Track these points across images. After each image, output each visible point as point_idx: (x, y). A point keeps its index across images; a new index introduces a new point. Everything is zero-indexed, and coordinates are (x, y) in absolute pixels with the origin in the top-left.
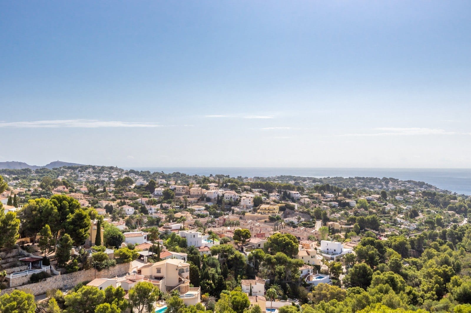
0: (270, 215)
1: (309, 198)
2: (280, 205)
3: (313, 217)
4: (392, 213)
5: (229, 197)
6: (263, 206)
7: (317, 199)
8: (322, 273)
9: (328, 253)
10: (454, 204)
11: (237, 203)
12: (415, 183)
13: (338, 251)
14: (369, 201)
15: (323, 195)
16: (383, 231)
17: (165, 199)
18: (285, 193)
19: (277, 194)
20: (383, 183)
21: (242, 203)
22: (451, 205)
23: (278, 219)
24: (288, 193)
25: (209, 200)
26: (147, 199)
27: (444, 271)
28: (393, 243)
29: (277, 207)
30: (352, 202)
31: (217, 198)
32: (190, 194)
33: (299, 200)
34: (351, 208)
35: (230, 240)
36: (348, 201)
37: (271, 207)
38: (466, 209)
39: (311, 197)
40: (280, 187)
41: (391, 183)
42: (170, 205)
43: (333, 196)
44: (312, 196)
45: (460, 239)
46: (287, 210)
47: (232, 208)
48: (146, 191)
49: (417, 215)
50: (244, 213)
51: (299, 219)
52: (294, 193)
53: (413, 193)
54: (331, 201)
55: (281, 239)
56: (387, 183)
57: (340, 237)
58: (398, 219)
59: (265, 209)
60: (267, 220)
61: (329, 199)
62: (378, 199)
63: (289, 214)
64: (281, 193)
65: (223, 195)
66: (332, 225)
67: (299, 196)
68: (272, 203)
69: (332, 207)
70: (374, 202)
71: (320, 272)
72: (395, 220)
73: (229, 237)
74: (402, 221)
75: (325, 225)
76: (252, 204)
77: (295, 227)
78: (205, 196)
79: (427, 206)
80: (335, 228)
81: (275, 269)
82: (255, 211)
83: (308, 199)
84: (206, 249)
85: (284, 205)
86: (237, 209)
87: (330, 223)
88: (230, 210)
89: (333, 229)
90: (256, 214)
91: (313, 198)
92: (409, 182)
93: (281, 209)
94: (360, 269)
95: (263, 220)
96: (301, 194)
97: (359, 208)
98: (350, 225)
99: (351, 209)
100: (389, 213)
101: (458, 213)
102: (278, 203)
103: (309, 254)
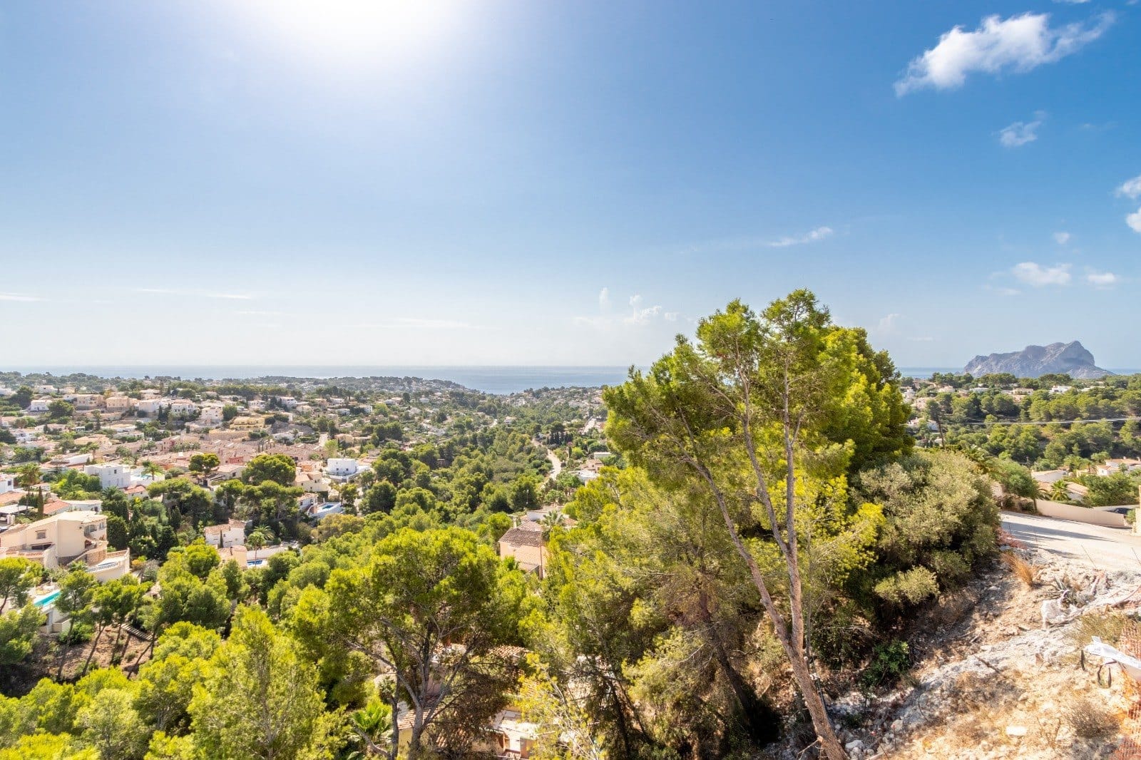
0: (251, 431)
1: (309, 405)
2: (265, 416)
3: (315, 430)
4: (416, 418)
5: (181, 409)
6: (239, 419)
7: (320, 406)
8: (330, 501)
9: (338, 474)
10: (483, 404)
11: (195, 417)
12: (441, 382)
13: (352, 470)
14: (389, 405)
15: (329, 401)
16: (407, 440)
17: (53, 417)
18: (274, 400)
19: (261, 401)
20: (405, 383)
21: (204, 416)
22: (480, 406)
23: (264, 435)
24: (278, 399)
25: (143, 414)
26: (13, 419)
27: (476, 479)
28: (420, 454)
29: (261, 419)
30: (368, 407)
31: (158, 412)
32: (106, 407)
33: (294, 408)
34: (367, 415)
35: (183, 471)
36: (362, 406)
37: (252, 420)
38: (495, 410)
39: (313, 404)
40: (265, 392)
41: (414, 383)
42: (64, 426)
43: (343, 400)
44: (313, 402)
45: (491, 442)
46: (277, 423)
47: (187, 424)
48: (10, 405)
49: (445, 419)
50: (207, 431)
51: (296, 433)
52: (288, 399)
53: (439, 394)
54: (340, 407)
55: (269, 462)
57: (354, 451)
58: (425, 425)
59: (243, 423)
60: (246, 437)
61: (337, 405)
62: (400, 403)
63: (280, 427)
64: (267, 400)
65: (170, 407)
66: (342, 438)
67: (295, 402)
68: (254, 414)
69: (341, 415)
70: (394, 406)
71: (327, 500)
72: (421, 426)
73: (181, 468)
74: (429, 426)
75: (333, 438)
76: (221, 417)
77: (289, 444)
78: (136, 409)
79: (455, 407)
80: (347, 441)
81: (261, 504)
82: (226, 426)
83: (309, 407)
84: (140, 489)
85: (272, 416)
86: (194, 426)
87: (339, 436)
88: (182, 427)
89: (344, 443)
90: (227, 431)
91: (314, 405)
92: (435, 381)
93: (268, 421)
94: (381, 489)
95: (240, 439)
96: (298, 400)
97: (377, 414)
98: (366, 436)
99: (367, 416)
100: (413, 418)
101: (488, 414)
102: (263, 413)
103: (311, 478)
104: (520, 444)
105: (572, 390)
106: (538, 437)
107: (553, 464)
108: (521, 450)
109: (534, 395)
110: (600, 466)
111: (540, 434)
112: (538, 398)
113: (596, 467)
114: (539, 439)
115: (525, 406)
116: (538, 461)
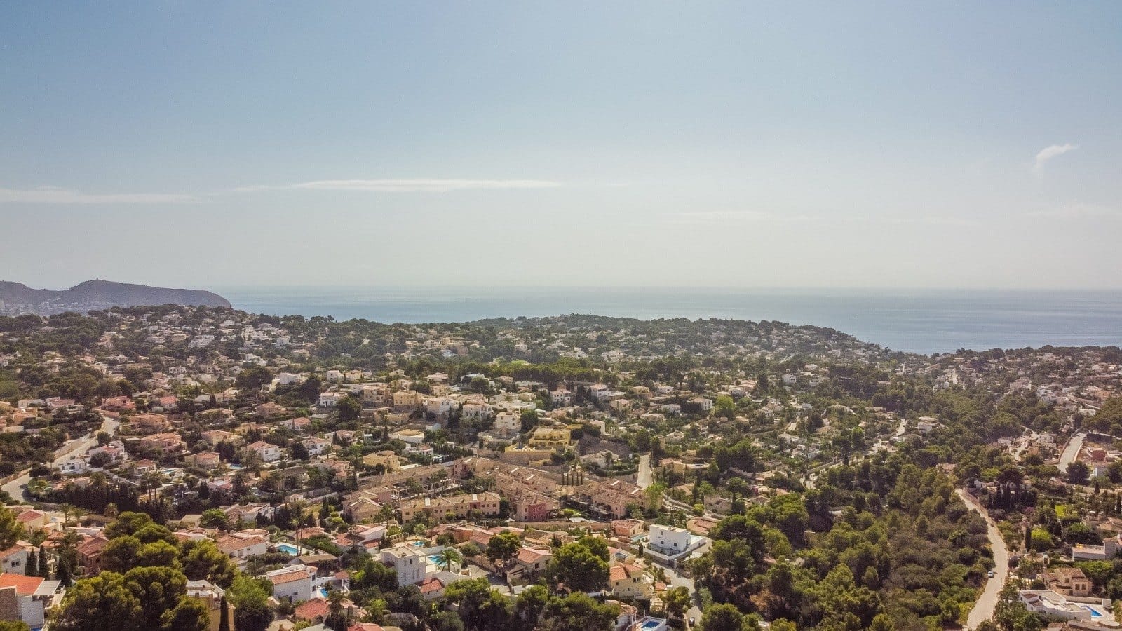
0: (554, 450)
1: (627, 398)
2: (571, 427)
3: (634, 450)
4: (777, 421)
5: (473, 412)
6: (541, 431)
7: (641, 397)
8: (653, 615)
9: (662, 551)
10: (884, 389)
11: (488, 424)
12: (818, 330)
13: (682, 546)
14: (736, 397)
15: (653, 389)
16: (762, 468)
17: (341, 419)
18: (581, 389)
19: (566, 392)
20: (762, 332)
21: (499, 424)
22: (878, 394)
23: (570, 457)
24: (587, 388)
25: (432, 417)
26: (305, 421)
28: (779, 516)
29: (565, 432)
30: (707, 404)
31: (448, 414)
32: (392, 404)
33: (607, 402)
34: (704, 414)
35: (479, 551)
36: (697, 400)
37: (556, 433)
38: (904, 402)
39: (630, 395)
40: (570, 377)
41: (775, 331)
42: (353, 432)
43: (671, 389)
44: (631, 392)
45: (892, 481)
46: (586, 437)
47: (480, 435)
48: (301, 397)
49: (820, 424)
50: (502, 447)
51: (608, 456)
52: (598, 388)
53: (813, 366)
54: (667, 402)
56: (768, 332)
57: (684, 492)
58: (787, 437)
59: (544, 438)
60: (548, 460)
61: (663, 397)
62: (753, 392)
63: (590, 444)
64: (573, 390)
65: (461, 407)
66: (669, 466)
67: (608, 393)
68: (557, 423)
69: (670, 415)
70: (744, 400)
71: (648, 613)
72: (782, 440)
73: (477, 544)
74: (795, 439)
75: (657, 465)
76: (518, 426)
77: (601, 474)
78: (424, 409)
79: (837, 396)
80: (676, 472)
81: (567, 622)
82: (524, 441)
83: (626, 402)
84: (435, 586)
85: (580, 426)
86: (488, 438)
87: (665, 462)
88: (474, 439)
89: (671, 474)
90: (525, 449)
91: (633, 397)
92: (808, 328)
93: (575, 435)
95: (541, 462)
96: (612, 388)
97: (718, 415)
98: (701, 462)
99: (704, 417)
100: (771, 421)
101: (889, 409)
102: (569, 422)
103: (628, 576)
104: (941, 498)
105: (1047, 358)
106: (974, 486)
107: (996, 559)
108: (940, 510)
109: (974, 364)
110: (1081, 583)
111: (977, 482)
112: (981, 370)
113: (1074, 584)
114: (974, 492)
115: (956, 389)
116: (967, 550)
